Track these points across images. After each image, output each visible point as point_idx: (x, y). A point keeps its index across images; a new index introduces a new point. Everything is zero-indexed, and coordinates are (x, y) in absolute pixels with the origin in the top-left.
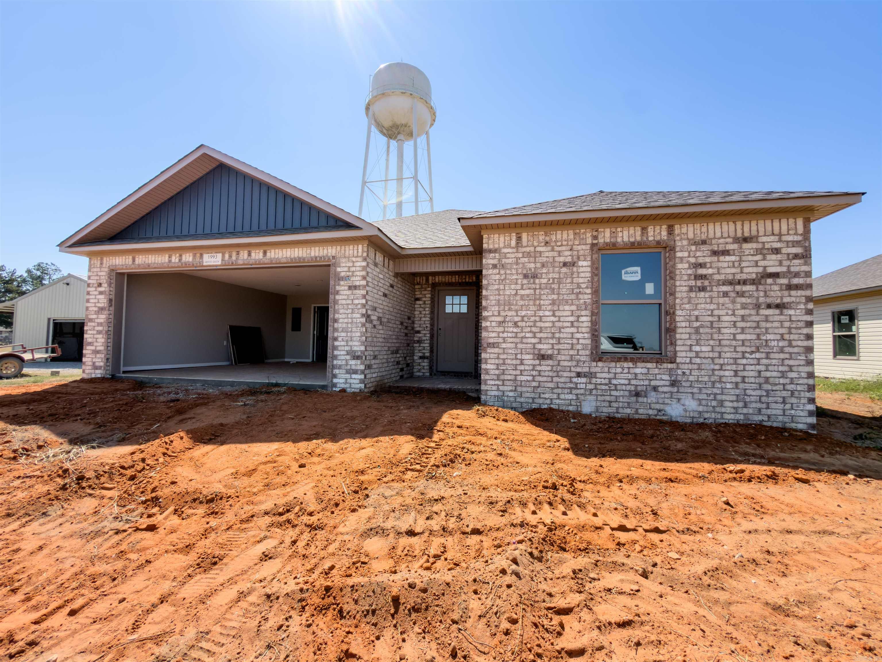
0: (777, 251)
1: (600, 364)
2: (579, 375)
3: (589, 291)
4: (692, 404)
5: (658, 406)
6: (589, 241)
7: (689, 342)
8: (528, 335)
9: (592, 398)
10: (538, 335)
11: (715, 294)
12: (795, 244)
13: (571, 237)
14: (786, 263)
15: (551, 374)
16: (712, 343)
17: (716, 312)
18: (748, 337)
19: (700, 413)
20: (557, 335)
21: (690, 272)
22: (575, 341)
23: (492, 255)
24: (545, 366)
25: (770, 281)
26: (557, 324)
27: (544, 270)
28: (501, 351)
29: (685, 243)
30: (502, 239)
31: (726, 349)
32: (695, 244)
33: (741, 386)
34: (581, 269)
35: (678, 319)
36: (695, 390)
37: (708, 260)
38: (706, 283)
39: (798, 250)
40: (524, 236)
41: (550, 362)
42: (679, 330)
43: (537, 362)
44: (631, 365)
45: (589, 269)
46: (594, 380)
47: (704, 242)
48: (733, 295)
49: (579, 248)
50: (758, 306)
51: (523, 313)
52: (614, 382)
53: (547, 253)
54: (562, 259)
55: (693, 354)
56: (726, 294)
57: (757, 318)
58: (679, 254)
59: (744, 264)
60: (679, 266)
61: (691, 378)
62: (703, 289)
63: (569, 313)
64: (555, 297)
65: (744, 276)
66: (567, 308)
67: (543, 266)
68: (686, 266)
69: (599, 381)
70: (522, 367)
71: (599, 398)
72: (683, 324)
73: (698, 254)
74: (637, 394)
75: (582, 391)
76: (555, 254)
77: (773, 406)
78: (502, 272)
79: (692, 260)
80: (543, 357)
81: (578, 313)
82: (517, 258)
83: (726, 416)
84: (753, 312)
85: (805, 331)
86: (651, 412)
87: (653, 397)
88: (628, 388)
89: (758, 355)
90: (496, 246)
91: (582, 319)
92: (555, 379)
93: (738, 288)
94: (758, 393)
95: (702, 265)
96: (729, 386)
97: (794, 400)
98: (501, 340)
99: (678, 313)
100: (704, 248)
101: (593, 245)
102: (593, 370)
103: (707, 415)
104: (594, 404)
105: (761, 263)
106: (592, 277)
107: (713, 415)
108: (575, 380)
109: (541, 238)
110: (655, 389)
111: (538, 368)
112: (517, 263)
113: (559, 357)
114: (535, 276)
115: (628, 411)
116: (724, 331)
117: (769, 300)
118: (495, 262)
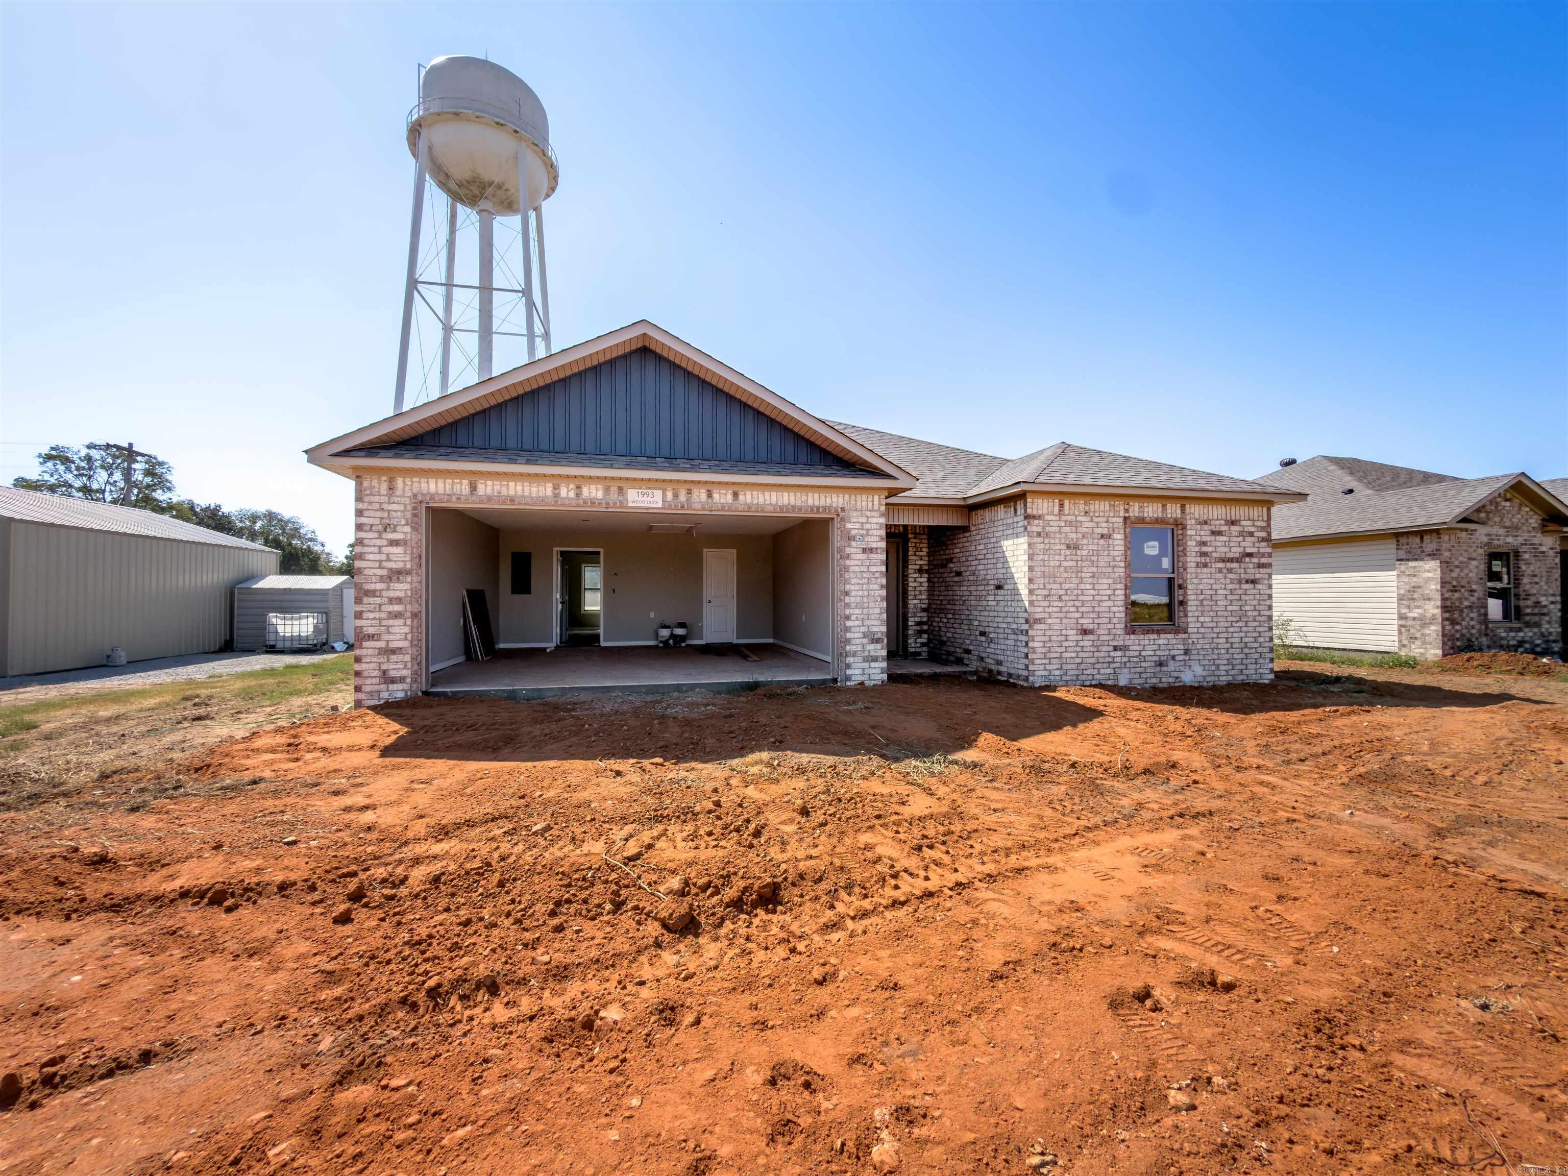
0: (1251, 534)
1: (1132, 637)
2: (1115, 648)
3: (1122, 564)
4: (1198, 670)
5: (1176, 674)
6: (1122, 514)
7: (1196, 614)
8: (1072, 609)
9: (1127, 670)
10: (1081, 609)
11: (1213, 570)
12: (1262, 529)
13: (1107, 508)
14: (1257, 545)
15: (1092, 649)
16: (1212, 614)
17: (1214, 587)
18: (1234, 608)
19: (1204, 677)
20: (1097, 609)
21: (1197, 549)
22: (1112, 615)
23: (1036, 521)
24: (1087, 641)
25: (1247, 559)
26: (1097, 598)
27: (1085, 542)
28: (1047, 627)
29: (1193, 522)
30: (1045, 505)
31: (1221, 619)
32: (1200, 523)
33: (1231, 651)
34: (1116, 542)
35: (1189, 592)
36: (1201, 657)
37: (1208, 539)
38: (1208, 560)
39: (1263, 534)
40: (1066, 503)
41: (1091, 637)
42: (1190, 603)
43: (1080, 637)
44: (1155, 636)
45: (1122, 542)
46: (1127, 653)
47: (1206, 523)
48: (1225, 571)
49: (1114, 520)
50: (1240, 582)
51: (1067, 586)
52: (1143, 653)
53: (1087, 524)
54: (1099, 531)
55: (1199, 625)
56: (1220, 571)
57: (1239, 592)
58: (1189, 532)
59: (1232, 544)
60: (1190, 543)
61: (1198, 647)
62: (1205, 565)
63: (1106, 587)
64: (1095, 569)
65: (1231, 555)
66: (1105, 581)
67: (1084, 537)
68: (1194, 543)
69: (1131, 653)
70: (1066, 644)
71: (1133, 670)
72: (1193, 597)
73: (1202, 533)
74: (1161, 664)
75: (1118, 665)
76: (1094, 525)
77: (1250, 666)
78: (1047, 541)
79: (1198, 538)
80: (1085, 632)
81: (1114, 586)
82: (1060, 527)
83: (1222, 678)
84: (1237, 586)
85: (1268, 603)
86: (1171, 680)
87: (1172, 666)
88: (1154, 658)
89: (1240, 624)
90: (1040, 512)
91: (1118, 592)
92: (1096, 654)
93: (1228, 565)
94: (1241, 656)
95: (1204, 544)
96: (1223, 651)
97: (1261, 661)
98: (1047, 615)
99: (1189, 587)
100: (1206, 527)
101: (1125, 518)
102: (1127, 643)
103: (1208, 679)
104: (1128, 676)
105: (1242, 544)
106: (1126, 551)
107: (1213, 678)
108: (1112, 654)
109: (1082, 507)
110: (1173, 657)
111: (1081, 644)
112: (1060, 533)
113: (1100, 632)
114: (1076, 547)
115: (1154, 681)
116: (1220, 603)
117: (1247, 577)
118: (1039, 529)
